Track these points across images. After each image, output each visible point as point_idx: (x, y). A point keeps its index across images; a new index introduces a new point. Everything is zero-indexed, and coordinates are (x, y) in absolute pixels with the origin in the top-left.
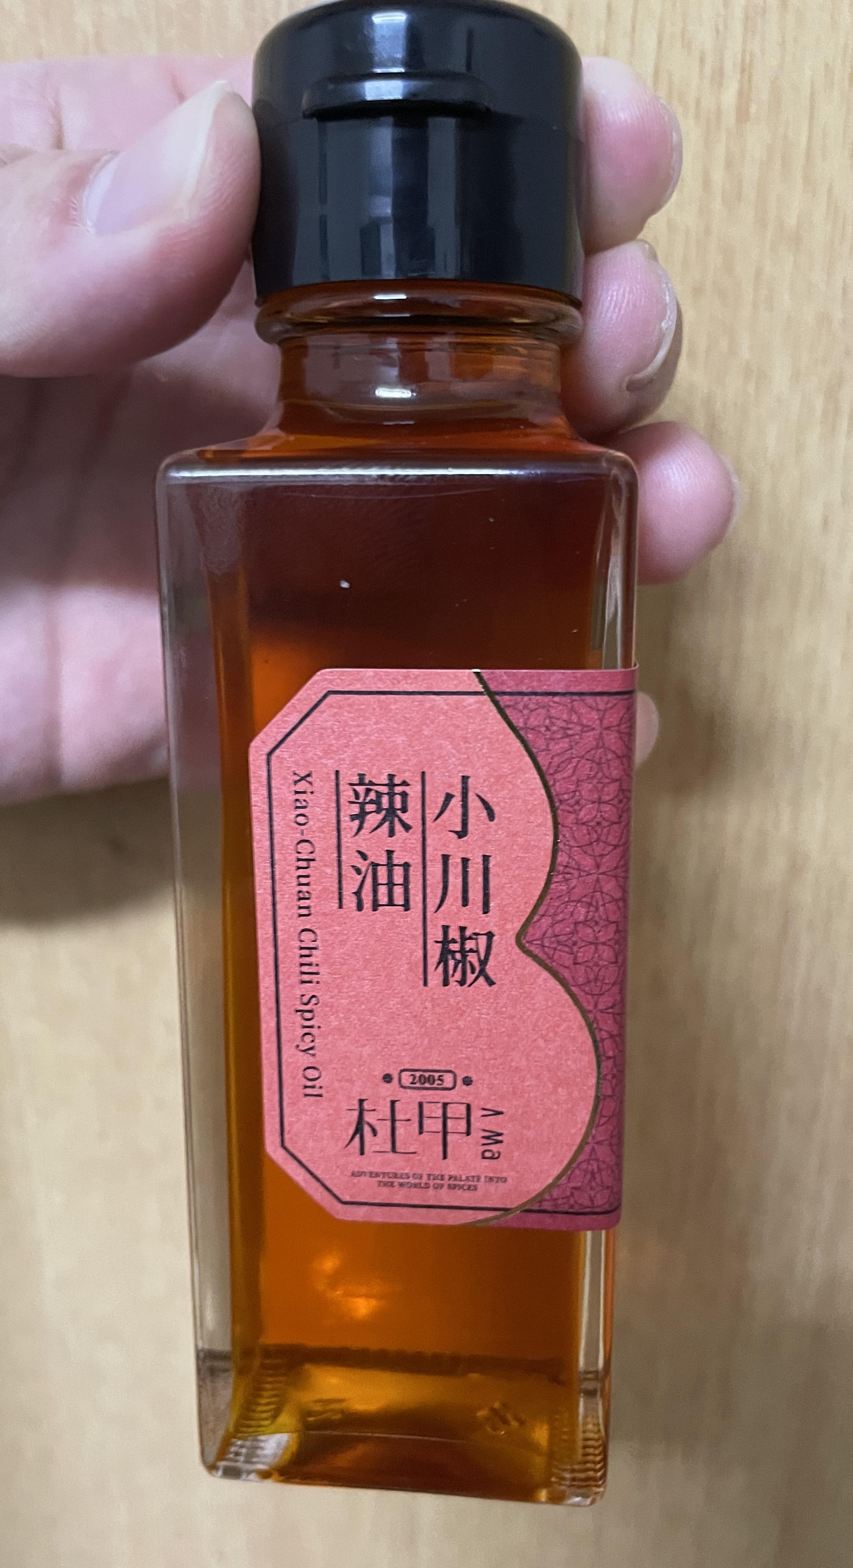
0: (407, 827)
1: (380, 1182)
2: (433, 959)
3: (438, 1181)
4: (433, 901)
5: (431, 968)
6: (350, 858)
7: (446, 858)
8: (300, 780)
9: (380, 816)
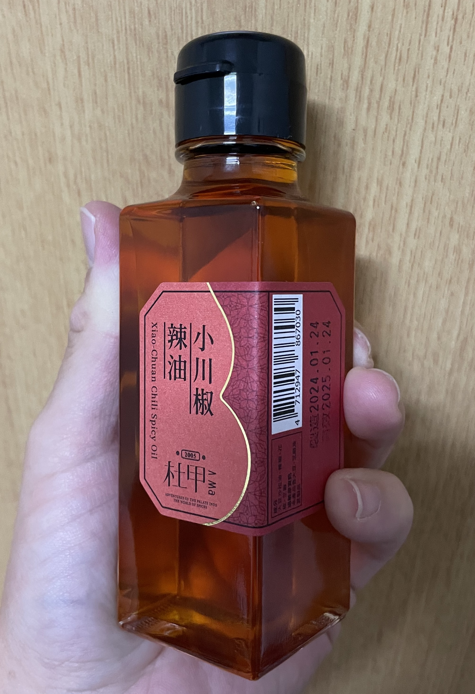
0: (186, 346)
1: (174, 499)
2: (193, 402)
3: (194, 502)
4: (193, 377)
5: (192, 406)
6: (168, 358)
7: (197, 359)
8: (153, 326)
9: (178, 341)
